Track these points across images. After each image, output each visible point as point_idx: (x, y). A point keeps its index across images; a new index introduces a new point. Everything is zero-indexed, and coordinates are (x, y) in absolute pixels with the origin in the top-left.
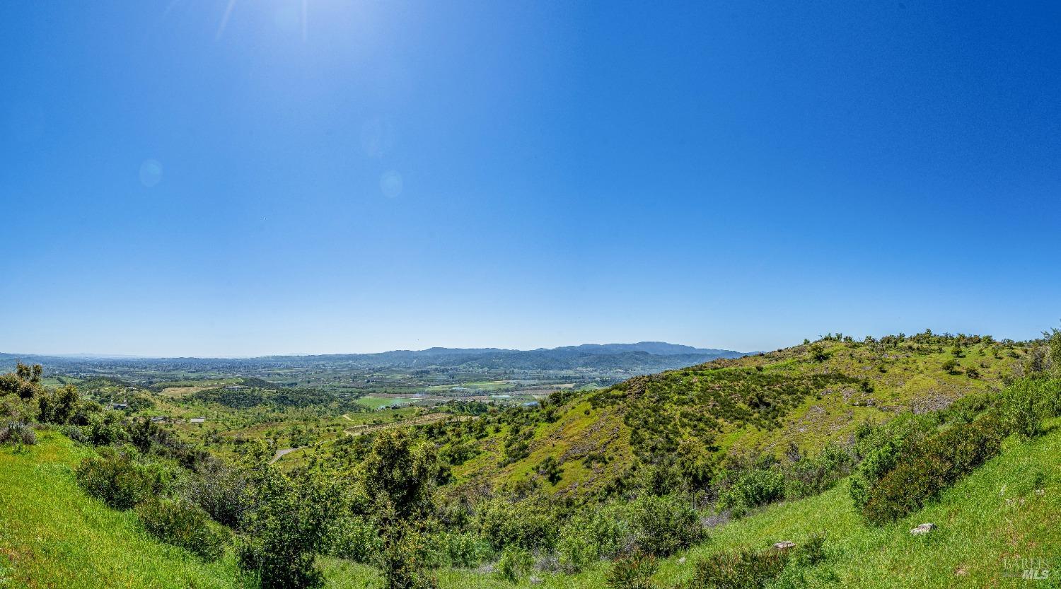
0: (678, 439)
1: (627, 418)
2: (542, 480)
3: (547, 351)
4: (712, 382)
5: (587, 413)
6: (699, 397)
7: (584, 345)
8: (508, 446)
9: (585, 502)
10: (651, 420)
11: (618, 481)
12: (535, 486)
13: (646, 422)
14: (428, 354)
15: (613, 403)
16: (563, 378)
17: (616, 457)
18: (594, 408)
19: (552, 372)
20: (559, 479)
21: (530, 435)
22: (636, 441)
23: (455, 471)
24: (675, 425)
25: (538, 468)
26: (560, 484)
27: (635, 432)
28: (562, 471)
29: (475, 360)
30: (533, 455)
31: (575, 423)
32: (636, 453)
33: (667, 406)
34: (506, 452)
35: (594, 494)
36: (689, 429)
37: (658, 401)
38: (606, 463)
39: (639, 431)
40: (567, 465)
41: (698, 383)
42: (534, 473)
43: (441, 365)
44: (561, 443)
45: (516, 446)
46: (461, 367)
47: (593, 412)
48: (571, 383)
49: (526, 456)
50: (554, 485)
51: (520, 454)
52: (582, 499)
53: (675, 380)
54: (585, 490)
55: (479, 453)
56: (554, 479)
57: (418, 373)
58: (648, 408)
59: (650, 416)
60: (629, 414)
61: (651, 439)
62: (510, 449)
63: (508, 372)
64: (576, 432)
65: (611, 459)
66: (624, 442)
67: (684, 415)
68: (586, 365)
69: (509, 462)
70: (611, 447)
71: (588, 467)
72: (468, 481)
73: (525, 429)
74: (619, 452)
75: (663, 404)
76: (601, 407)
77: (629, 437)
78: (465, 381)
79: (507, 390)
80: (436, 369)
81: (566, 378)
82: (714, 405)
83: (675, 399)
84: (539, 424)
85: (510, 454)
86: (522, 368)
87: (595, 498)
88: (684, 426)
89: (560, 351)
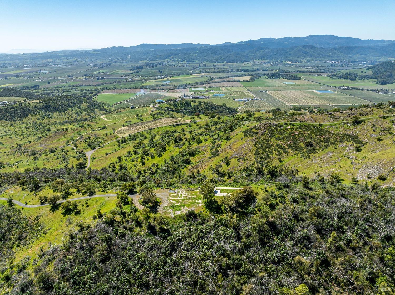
0: (271, 155)
1: (256, 144)
2: (224, 165)
3: (232, 45)
4: (296, 130)
5: (242, 139)
6: (287, 137)
7: (262, 39)
8: (211, 150)
9: (236, 173)
10: (264, 145)
11: (247, 168)
12: (221, 166)
13: (262, 146)
14: (138, 50)
15: (252, 136)
16: (242, 70)
17: (248, 159)
18: (245, 137)
19: (235, 64)
20: (230, 164)
21: (220, 146)
22: (257, 153)
23: (192, 159)
24: (272, 149)
25: (222, 160)
26: (230, 166)
27: (257, 150)
28: (230, 162)
29: (176, 55)
30: (221, 155)
31: (237, 143)
32: (255, 158)
33: (272, 140)
34: (211, 152)
35: (239, 171)
36: (276, 152)
37: (270, 137)
38: (245, 161)
39: (259, 150)
40: (232, 160)
41: (290, 129)
42: (221, 162)
43: (150, 60)
44: (230, 151)
45: (214, 150)
46: (166, 61)
47: (244, 139)
48: (249, 75)
49: (218, 155)
50: (228, 166)
51: (216, 154)
52: (235, 172)
53: (280, 127)
54: (237, 169)
55: (200, 152)
56: (228, 164)
57: (134, 68)
58: (265, 139)
59: (265, 144)
60: (257, 142)
61: (262, 154)
62: (212, 151)
63: (201, 65)
64: (236, 147)
65: (247, 159)
66: (252, 154)
67: (278, 145)
68: (262, 57)
69: (212, 157)
70: (247, 155)
71: (239, 161)
72: (198, 164)
73: (218, 143)
74: (250, 157)
75: (271, 139)
76: (247, 137)
77: (254, 152)
78: (171, 75)
79: (202, 83)
80: (147, 65)
81: (245, 71)
82: (291, 143)
83: (277, 136)
84: (223, 141)
85: (212, 153)
86: (212, 62)
87: (240, 172)
88: (275, 150)
89: (242, 46)
